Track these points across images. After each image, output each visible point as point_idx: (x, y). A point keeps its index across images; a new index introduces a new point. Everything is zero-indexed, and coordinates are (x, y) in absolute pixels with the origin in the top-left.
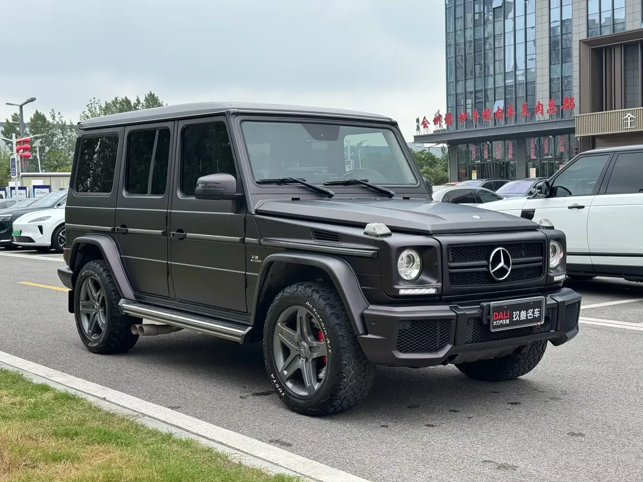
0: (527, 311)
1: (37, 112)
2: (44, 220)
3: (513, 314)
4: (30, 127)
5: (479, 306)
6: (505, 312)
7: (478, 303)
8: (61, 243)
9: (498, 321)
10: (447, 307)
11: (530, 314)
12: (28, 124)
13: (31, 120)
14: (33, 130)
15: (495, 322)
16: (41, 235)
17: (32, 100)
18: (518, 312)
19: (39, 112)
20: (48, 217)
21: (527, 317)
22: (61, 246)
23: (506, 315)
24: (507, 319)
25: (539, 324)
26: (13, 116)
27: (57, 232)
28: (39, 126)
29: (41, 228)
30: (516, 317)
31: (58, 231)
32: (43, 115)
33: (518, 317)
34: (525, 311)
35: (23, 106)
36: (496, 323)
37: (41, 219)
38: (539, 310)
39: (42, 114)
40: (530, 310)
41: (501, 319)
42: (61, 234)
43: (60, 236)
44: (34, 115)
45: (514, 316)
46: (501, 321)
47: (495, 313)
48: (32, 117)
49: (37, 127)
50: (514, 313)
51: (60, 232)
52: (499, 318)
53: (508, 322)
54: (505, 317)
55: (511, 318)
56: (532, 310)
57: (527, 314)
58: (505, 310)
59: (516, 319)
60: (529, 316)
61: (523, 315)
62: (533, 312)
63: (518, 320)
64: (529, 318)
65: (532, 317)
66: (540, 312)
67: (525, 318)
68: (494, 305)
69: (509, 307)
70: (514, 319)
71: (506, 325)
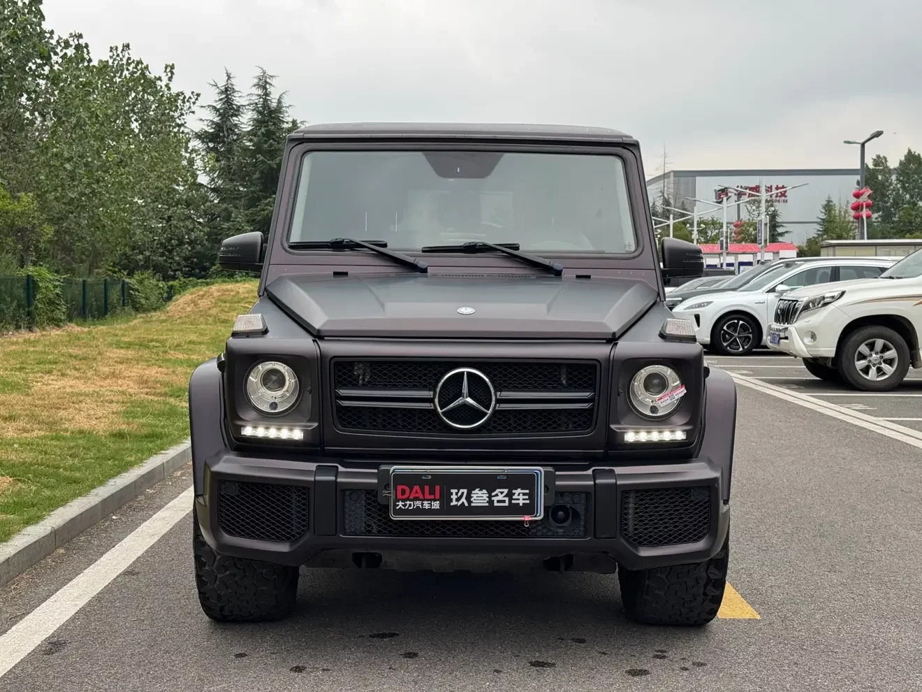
0: (490, 492)
1: (910, 151)
2: (704, 306)
3: (451, 494)
4: (897, 174)
5: (376, 471)
6: (427, 487)
7: (376, 466)
8: (725, 340)
9: (408, 503)
10: (312, 466)
11: (500, 498)
12: (895, 169)
13: (901, 163)
14: (901, 178)
15: (400, 504)
16: (698, 328)
17: (878, 134)
18: (464, 491)
19: (913, 151)
20: (709, 303)
21: (491, 502)
22: (725, 344)
23: (432, 493)
24: (435, 500)
25: (527, 518)
26: (874, 160)
27: (720, 325)
28: (910, 172)
29: (697, 318)
30: (458, 500)
31: (723, 322)
32: (919, 155)
33: (463, 500)
34: (485, 491)
35: (866, 145)
36: (404, 506)
37: (700, 305)
38: (527, 492)
39: (916, 154)
40: (498, 490)
41: (416, 499)
42: (725, 328)
43: (724, 330)
44: (905, 156)
45: (454, 497)
46: (418, 502)
47: (399, 488)
48: (903, 159)
49: (908, 173)
50: (454, 491)
51: (725, 323)
52: (411, 497)
53: (436, 505)
54: (427, 496)
55: (445, 499)
56: (506, 491)
57: (490, 497)
58: (427, 482)
59: (460, 503)
60: (498, 501)
61: (480, 497)
62: (510, 495)
63: (466, 504)
64: (496, 504)
65: (507, 504)
66: (532, 496)
67: (487, 504)
68: (398, 472)
69: (438, 478)
70: (454, 503)
71: (431, 512)
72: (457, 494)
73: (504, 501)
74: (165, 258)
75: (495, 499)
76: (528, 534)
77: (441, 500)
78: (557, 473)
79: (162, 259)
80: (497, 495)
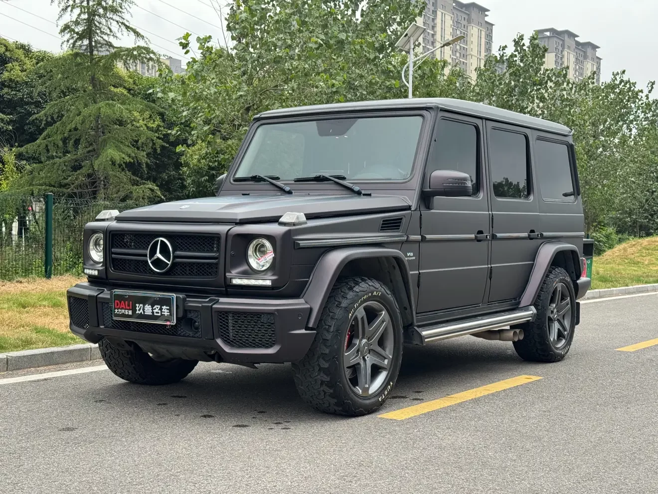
0: (152, 307)
3: (136, 307)
6: (126, 302)
9: (119, 310)
11: (157, 310)
15: (116, 310)
18: (141, 305)
21: (153, 313)
23: (129, 306)
24: (130, 309)
25: (168, 323)
30: (139, 310)
33: (141, 311)
34: (150, 306)
36: (118, 312)
38: (168, 308)
40: (156, 306)
45: (137, 308)
46: (123, 310)
47: (116, 302)
50: (137, 305)
52: (121, 307)
53: (130, 313)
54: (127, 308)
55: (134, 310)
56: (159, 307)
57: (152, 310)
58: (126, 299)
59: (140, 312)
60: (156, 313)
61: (148, 309)
62: (161, 309)
63: (143, 313)
64: (155, 314)
65: (159, 314)
66: (170, 310)
67: (151, 314)
68: (116, 293)
69: (131, 298)
70: (137, 312)
71: (128, 316)
72: (139, 307)
73: (158, 313)
74: (647, 220)
75: (155, 311)
76: (177, 333)
77: (132, 310)
78: (187, 299)
79: (645, 221)
80: (155, 309)
